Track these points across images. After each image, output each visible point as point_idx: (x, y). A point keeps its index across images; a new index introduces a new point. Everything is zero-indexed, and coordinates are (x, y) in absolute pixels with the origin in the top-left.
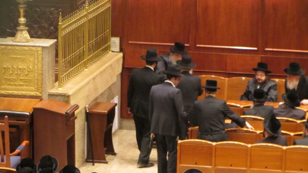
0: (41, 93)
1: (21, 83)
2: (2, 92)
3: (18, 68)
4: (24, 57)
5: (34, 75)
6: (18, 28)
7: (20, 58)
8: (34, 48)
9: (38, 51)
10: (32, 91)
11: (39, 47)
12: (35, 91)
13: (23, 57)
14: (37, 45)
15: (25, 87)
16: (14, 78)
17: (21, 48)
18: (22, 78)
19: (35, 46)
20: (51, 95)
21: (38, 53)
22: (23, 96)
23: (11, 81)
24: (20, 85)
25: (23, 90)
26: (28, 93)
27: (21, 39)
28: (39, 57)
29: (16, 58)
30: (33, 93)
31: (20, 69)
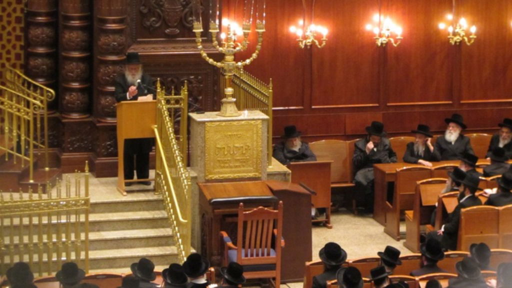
0: (260, 173)
1: (237, 164)
2: (215, 177)
3: (234, 146)
4: (241, 133)
5: (253, 153)
6: (224, 100)
7: (237, 135)
8: (253, 122)
9: (258, 125)
10: (250, 172)
11: (259, 119)
12: (254, 172)
13: (239, 133)
14: (256, 117)
15: (242, 169)
16: (229, 159)
17: (237, 123)
18: (238, 158)
19: (253, 120)
20: (271, 175)
21: (257, 127)
22: (240, 178)
23: (226, 163)
24: (236, 167)
25: (239, 172)
26: (245, 174)
27: (232, 112)
28: (259, 132)
29: (232, 135)
30: (251, 175)
31: (237, 147)
